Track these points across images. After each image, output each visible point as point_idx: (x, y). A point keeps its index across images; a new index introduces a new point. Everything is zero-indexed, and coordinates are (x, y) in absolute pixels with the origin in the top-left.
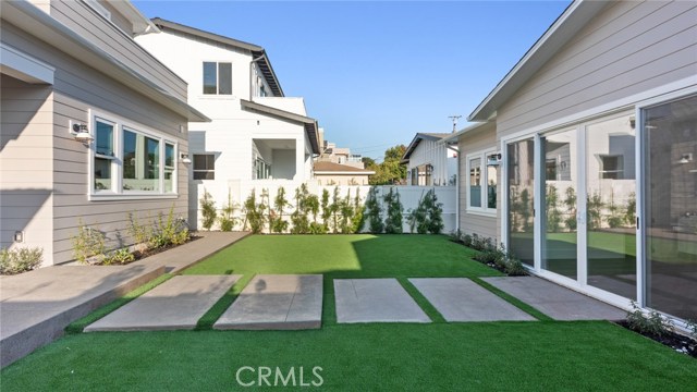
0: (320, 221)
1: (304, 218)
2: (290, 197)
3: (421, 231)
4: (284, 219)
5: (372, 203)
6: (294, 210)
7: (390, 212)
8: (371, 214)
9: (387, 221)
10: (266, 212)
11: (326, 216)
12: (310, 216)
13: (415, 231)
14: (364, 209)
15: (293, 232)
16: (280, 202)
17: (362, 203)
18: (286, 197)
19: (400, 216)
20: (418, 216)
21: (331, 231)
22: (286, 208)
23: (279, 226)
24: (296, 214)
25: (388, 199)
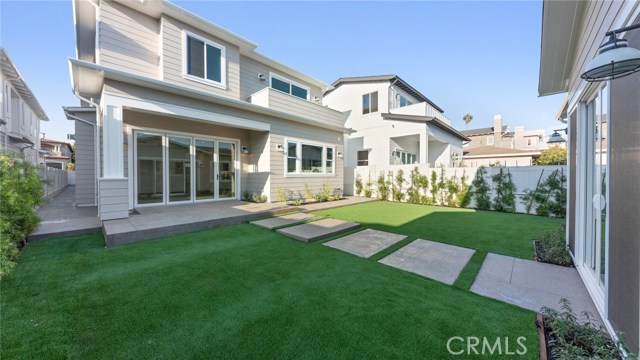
0: (429, 195)
1: (417, 192)
2: (407, 176)
3: (542, 213)
4: (403, 192)
5: (479, 182)
6: (410, 186)
7: (499, 191)
8: (477, 192)
9: (496, 200)
10: (391, 186)
11: (434, 191)
12: (421, 192)
13: (533, 211)
14: (470, 187)
15: (409, 202)
16: (400, 180)
17: (469, 182)
18: (404, 177)
19: (512, 197)
20: (538, 197)
21: (439, 203)
22: (404, 184)
23: (399, 196)
24: (411, 189)
25: (497, 179)
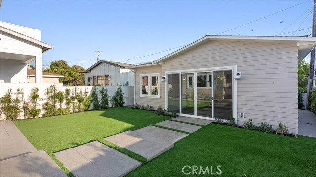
0: (64, 106)
1: (53, 106)
2: (42, 94)
3: (116, 106)
4: (38, 108)
5: (94, 95)
6: (45, 102)
7: (102, 99)
8: (93, 100)
9: (101, 103)
10: (21, 105)
11: (68, 104)
12: (58, 105)
13: (114, 106)
14: (89, 98)
15: (44, 116)
16: (35, 97)
17: (89, 95)
18: (39, 93)
19: (106, 100)
20: (115, 99)
21: (72, 111)
22: (38, 101)
23: (33, 113)
24: (47, 104)
25: (102, 92)
